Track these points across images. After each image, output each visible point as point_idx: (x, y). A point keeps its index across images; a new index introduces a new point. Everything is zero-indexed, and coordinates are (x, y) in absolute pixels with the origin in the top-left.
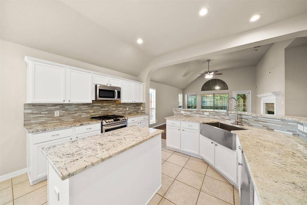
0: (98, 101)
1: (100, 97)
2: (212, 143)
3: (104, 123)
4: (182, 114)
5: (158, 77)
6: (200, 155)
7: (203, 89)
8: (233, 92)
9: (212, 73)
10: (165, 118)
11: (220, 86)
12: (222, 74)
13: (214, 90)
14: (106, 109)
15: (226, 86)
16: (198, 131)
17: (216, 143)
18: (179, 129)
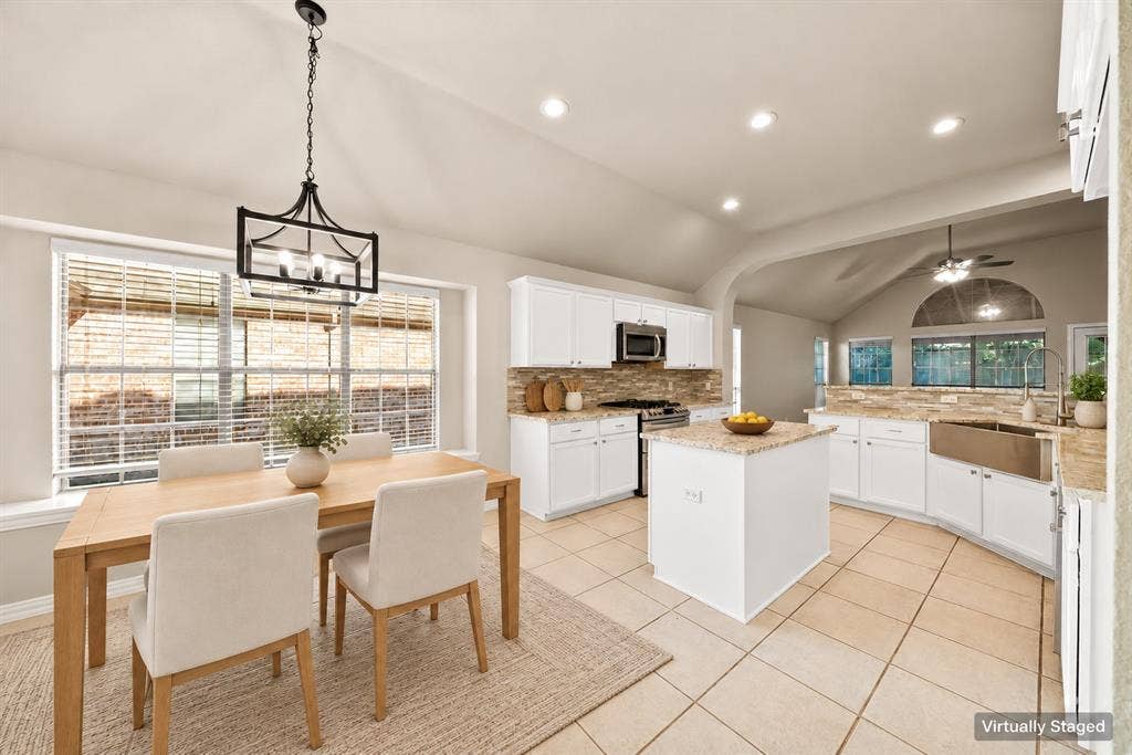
0: (629, 362)
1: (628, 353)
2: (973, 472)
3: (646, 416)
4: (856, 401)
5: (753, 290)
6: (928, 514)
7: (919, 321)
8: (1070, 328)
9: (968, 263)
10: (805, 411)
11: (1002, 306)
12: (1011, 263)
13: (971, 320)
14: (627, 385)
15: (1033, 307)
16: (923, 446)
17: (987, 471)
18: (855, 442)
